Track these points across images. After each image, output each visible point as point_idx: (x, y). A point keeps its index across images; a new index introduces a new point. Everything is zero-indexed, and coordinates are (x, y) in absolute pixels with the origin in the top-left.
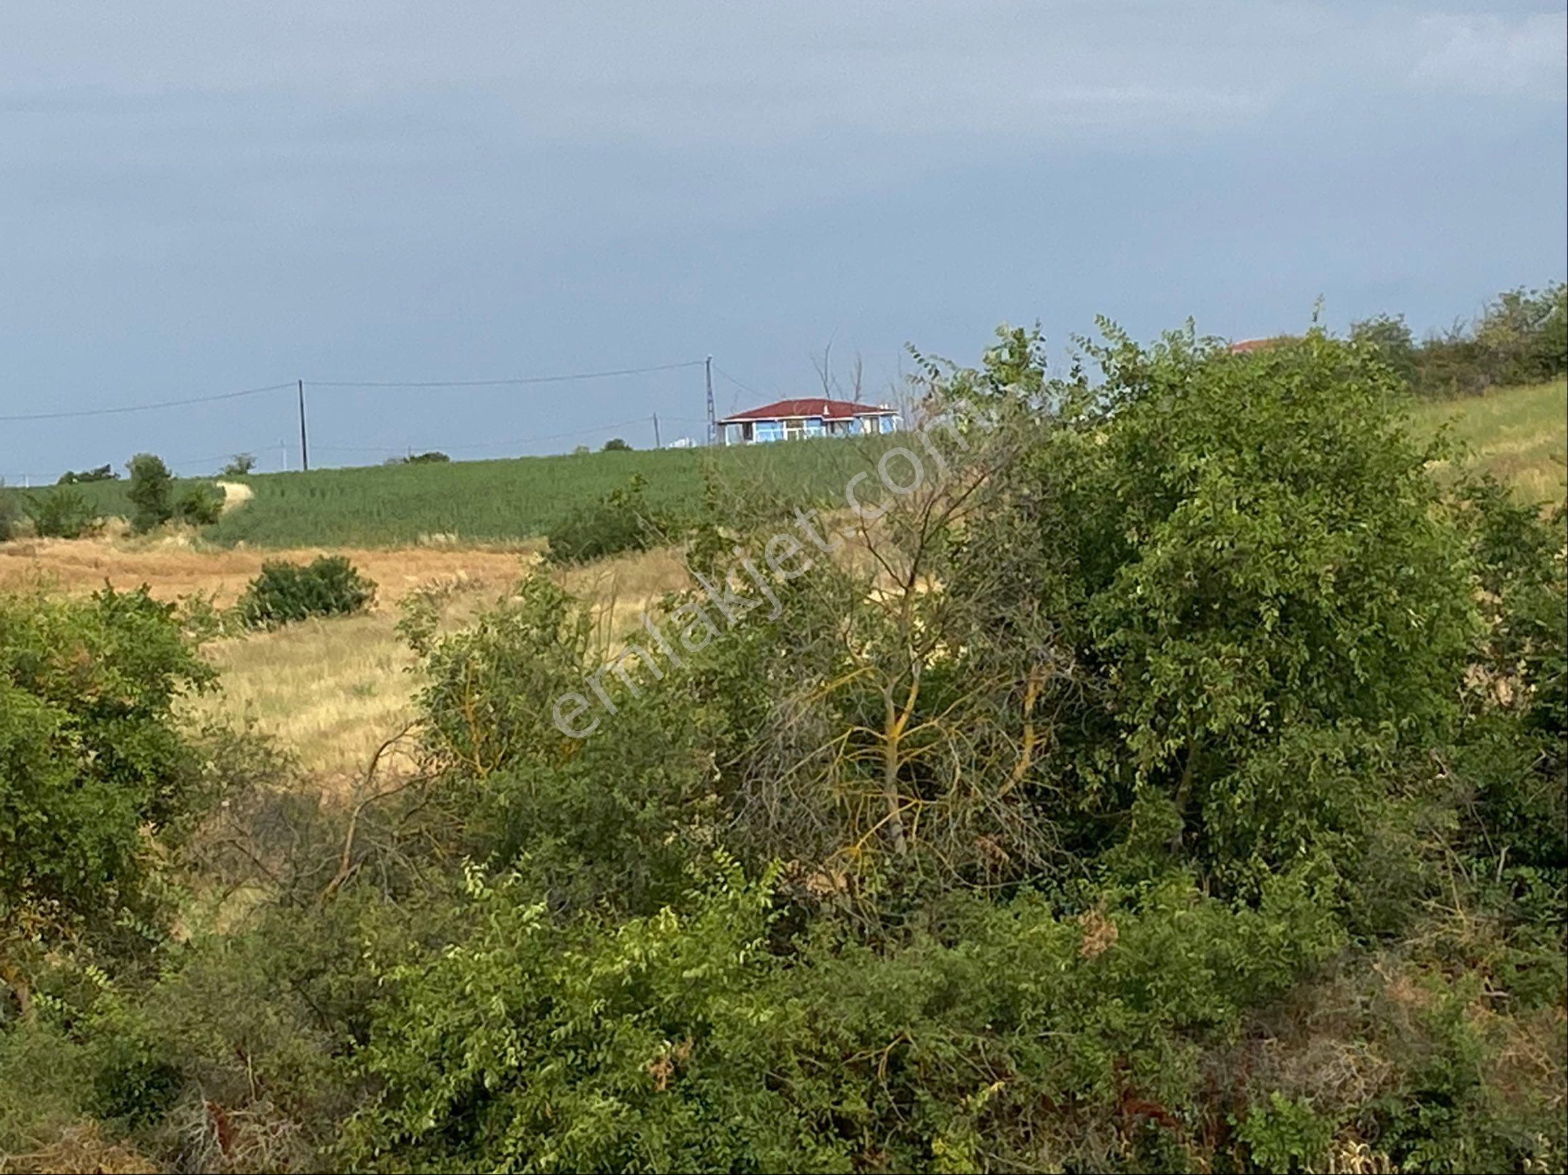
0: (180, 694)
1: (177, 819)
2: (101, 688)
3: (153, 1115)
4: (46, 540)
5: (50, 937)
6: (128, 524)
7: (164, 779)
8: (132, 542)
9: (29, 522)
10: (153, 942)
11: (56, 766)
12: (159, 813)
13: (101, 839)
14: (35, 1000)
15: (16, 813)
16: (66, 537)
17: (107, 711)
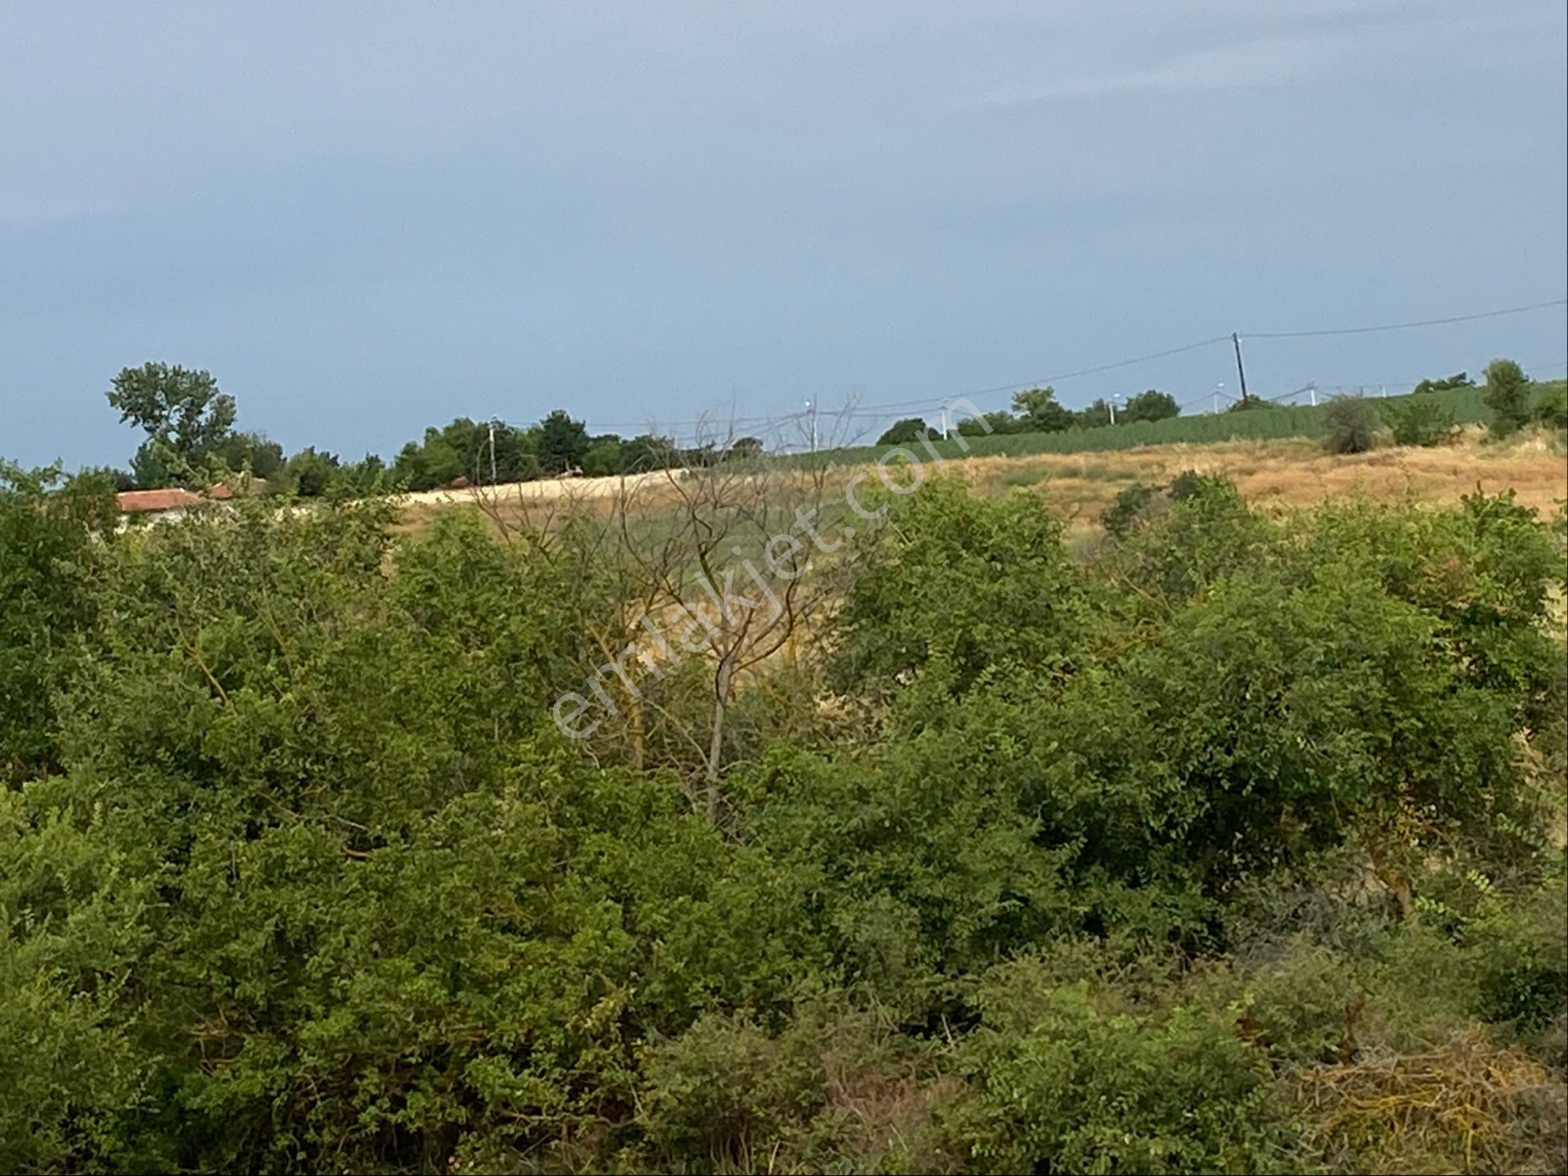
0: (1552, 600)
1: (1552, 726)
2: (1472, 595)
3: (1540, 1020)
4: (1405, 449)
5: (1428, 841)
6: (1486, 430)
7: (1537, 685)
8: (1490, 449)
9: (1387, 432)
10: (1536, 849)
11: (1430, 672)
12: (1535, 718)
13: (1475, 745)
14: (1418, 903)
15: (1392, 720)
16: (1425, 445)
17: (1476, 618)
